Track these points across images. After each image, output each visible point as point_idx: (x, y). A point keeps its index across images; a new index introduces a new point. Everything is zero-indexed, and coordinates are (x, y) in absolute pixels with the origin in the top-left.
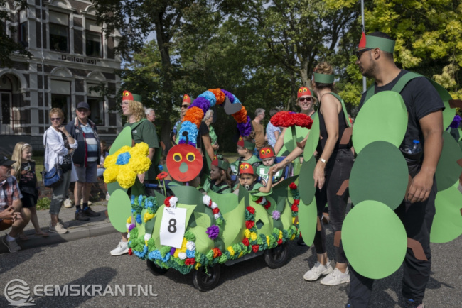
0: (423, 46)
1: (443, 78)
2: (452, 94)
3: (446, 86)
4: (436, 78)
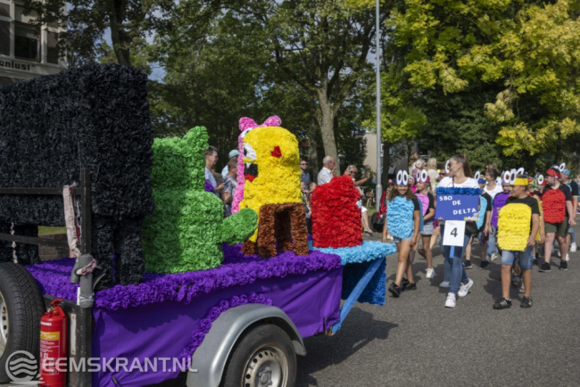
0: (471, 64)
1: (496, 108)
2: (510, 129)
3: (502, 119)
4: (488, 107)
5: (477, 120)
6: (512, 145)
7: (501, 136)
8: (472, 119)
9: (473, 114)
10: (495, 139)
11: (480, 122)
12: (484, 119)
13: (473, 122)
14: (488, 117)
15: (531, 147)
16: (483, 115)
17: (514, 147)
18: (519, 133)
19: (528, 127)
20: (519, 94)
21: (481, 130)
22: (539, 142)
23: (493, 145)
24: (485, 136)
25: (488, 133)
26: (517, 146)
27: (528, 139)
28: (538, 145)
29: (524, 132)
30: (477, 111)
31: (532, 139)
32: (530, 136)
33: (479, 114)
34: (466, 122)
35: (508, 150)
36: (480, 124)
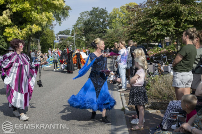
15: (20, 38)
18: (14, 30)
19: (18, 28)
20: (13, 12)
22: (23, 35)
26: (13, 37)
27: (18, 33)
28: (23, 36)
29: (16, 30)
31: (20, 33)
32: (19, 32)
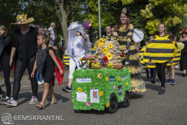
1: (145, 12)
2: (151, 22)
3: (148, 17)
4: (142, 12)
5: (137, 18)
6: (153, 29)
7: (148, 25)
8: (134, 17)
9: (135, 15)
10: (145, 26)
11: (138, 18)
12: (140, 17)
13: (135, 19)
14: (142, 16)
16: (139, 16)
17: (154, 30)
21: (139, 22)
23: (144, 29)
24: (140, 25)
25: (142, 24)
30: (137, 14)
33: (137, 15)
34: (132, 19)
35: (151, 31)
36: (138, 20)
